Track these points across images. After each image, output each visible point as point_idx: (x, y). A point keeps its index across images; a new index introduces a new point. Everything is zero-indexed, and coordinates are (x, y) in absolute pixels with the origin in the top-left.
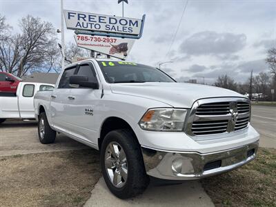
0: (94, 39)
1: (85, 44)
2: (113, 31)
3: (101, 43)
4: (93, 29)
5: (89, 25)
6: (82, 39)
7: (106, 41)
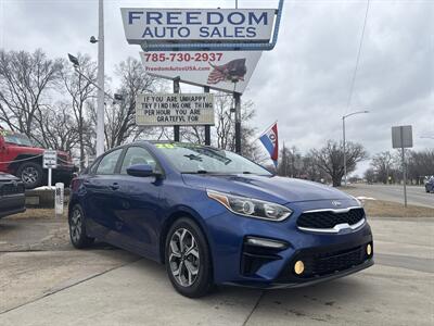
0: (177, 57)
2: (216, 37)
3: (192, 63)
4: (176, 37)
5: (168, 32)
6: (155, 59)
7: (201, 58)
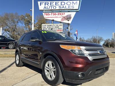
0: (53, 14)
1: (48, 17)
2: (63, 9)
3: (57, 16)
4: (53, 9)
5: (50, 7)
6: (47, 15)
7: (59, 14)
